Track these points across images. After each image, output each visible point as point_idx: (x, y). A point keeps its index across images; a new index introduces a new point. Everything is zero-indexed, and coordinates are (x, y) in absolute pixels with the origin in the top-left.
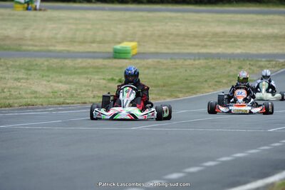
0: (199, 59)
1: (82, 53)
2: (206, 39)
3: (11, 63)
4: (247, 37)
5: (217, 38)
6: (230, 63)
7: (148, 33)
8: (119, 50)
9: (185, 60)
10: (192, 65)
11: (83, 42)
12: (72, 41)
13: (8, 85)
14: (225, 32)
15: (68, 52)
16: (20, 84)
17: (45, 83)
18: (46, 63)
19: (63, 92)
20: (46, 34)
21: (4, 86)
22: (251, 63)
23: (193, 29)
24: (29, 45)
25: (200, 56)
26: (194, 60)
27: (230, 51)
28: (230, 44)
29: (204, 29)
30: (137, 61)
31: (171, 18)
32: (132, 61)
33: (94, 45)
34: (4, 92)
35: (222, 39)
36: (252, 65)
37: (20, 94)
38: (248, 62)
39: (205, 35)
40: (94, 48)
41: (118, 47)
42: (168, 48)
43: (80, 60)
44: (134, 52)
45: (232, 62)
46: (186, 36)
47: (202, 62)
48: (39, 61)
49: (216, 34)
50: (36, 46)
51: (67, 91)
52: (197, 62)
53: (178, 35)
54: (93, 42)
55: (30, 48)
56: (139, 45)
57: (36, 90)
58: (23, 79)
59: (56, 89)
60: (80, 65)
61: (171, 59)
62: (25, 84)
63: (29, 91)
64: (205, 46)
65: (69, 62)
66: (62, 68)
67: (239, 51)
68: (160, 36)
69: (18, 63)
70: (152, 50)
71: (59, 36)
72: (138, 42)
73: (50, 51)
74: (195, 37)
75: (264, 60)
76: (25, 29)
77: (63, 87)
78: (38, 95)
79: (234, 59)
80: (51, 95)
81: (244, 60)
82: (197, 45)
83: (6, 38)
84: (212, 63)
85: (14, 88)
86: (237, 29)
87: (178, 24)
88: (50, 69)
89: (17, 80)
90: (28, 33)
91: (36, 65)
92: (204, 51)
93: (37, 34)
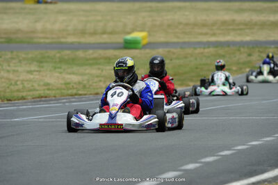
0: (209, 47)
1: (94, 44)
2: (214, 28)
3: (23, 56)
4: (256, 24)
5: (226, 26)
6: (239, 50)
7: (158, 23)
8: (129, 40)
9: (195, 48)
10: (202, 53)
11: (94, 33)
12: (83, 33)
13: (21, 78)
14: (234, 21)
15: (80, 43)
16: (32, 77)
17: (57, 74)
18: (58, 55)
19: (75, 83)
20: (57, 26)
21: (16, 78)
22: (261, 50)
23: (202, 17)
24: (40, 38)
25: (209, 44)
26: (204, 48)
27: (238, 39)
28: (239, 32)
29: (213, 17)
30: (148, 51)
31: (180, 8)
32: (143, 51)
33: (105, 36)
34: (17, 85)
35: (231, 27)
36: (261, 52)
37: (33, 86)
38: (257, 50)
39: (214, 24)
40: (105, 39)
41: (129, 37)
42: (178, 37)
43: (91, 51)
44: (145, 42)
45: (242, 50)
46: (195, 25)
47: (212, 50)
48: (52, 53)
49: (224, 23)
50: (47, 38)
51: (79, 83)
52: (206, 50)
53: (187, 24)
54: (104, 33)
55: (42, 41)
56: (150, 35)
57: (49, 82)
58: (35, 71)
59: (68, 81)
60: (92, 56)
61: (181, 48)
62: (37, 77)
63: (42, 83)
64: (214, 34)
65: (80, 54)
66: (73, 60)
67: (248, 39)
68: (169, 26)
69: (30, 56)
70: (162, 40)
71: (69, 28)
72: (149, 32)
73: (62, 43)
74: (204, 25)
75: (273, 46)
76: (36, 22)
77: (75, 78)
78: (51, 87)
79: (243, 47)
80: (64, 86)
81: (253, 48)
82: (206, 34)
83: (18, 31)
84: (221, 51)
85: (27, 81)
86: (245, 17)
87: (187, 13)
88: (62, 61)
89: (30, 72)
90: (39, 26)
91: (48, 57)
92: (213, 39)
93: (49, 26)
